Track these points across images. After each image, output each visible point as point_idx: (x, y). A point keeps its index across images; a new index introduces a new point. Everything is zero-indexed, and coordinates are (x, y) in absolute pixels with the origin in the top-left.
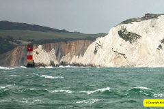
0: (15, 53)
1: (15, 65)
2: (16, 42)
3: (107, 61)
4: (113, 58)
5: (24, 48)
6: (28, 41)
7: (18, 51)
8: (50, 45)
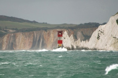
0: (5, 39)
1: (6, 49)
2: (3, 30)
3: (108, 45)
4: (113, 43)
5: (12, 35)
6: (13, 29)
7: (8, 37)
8: (33, 33)
